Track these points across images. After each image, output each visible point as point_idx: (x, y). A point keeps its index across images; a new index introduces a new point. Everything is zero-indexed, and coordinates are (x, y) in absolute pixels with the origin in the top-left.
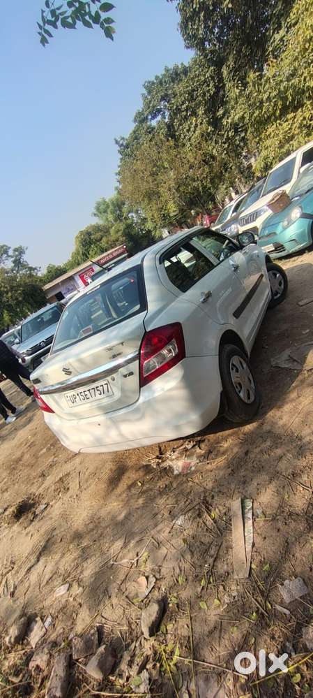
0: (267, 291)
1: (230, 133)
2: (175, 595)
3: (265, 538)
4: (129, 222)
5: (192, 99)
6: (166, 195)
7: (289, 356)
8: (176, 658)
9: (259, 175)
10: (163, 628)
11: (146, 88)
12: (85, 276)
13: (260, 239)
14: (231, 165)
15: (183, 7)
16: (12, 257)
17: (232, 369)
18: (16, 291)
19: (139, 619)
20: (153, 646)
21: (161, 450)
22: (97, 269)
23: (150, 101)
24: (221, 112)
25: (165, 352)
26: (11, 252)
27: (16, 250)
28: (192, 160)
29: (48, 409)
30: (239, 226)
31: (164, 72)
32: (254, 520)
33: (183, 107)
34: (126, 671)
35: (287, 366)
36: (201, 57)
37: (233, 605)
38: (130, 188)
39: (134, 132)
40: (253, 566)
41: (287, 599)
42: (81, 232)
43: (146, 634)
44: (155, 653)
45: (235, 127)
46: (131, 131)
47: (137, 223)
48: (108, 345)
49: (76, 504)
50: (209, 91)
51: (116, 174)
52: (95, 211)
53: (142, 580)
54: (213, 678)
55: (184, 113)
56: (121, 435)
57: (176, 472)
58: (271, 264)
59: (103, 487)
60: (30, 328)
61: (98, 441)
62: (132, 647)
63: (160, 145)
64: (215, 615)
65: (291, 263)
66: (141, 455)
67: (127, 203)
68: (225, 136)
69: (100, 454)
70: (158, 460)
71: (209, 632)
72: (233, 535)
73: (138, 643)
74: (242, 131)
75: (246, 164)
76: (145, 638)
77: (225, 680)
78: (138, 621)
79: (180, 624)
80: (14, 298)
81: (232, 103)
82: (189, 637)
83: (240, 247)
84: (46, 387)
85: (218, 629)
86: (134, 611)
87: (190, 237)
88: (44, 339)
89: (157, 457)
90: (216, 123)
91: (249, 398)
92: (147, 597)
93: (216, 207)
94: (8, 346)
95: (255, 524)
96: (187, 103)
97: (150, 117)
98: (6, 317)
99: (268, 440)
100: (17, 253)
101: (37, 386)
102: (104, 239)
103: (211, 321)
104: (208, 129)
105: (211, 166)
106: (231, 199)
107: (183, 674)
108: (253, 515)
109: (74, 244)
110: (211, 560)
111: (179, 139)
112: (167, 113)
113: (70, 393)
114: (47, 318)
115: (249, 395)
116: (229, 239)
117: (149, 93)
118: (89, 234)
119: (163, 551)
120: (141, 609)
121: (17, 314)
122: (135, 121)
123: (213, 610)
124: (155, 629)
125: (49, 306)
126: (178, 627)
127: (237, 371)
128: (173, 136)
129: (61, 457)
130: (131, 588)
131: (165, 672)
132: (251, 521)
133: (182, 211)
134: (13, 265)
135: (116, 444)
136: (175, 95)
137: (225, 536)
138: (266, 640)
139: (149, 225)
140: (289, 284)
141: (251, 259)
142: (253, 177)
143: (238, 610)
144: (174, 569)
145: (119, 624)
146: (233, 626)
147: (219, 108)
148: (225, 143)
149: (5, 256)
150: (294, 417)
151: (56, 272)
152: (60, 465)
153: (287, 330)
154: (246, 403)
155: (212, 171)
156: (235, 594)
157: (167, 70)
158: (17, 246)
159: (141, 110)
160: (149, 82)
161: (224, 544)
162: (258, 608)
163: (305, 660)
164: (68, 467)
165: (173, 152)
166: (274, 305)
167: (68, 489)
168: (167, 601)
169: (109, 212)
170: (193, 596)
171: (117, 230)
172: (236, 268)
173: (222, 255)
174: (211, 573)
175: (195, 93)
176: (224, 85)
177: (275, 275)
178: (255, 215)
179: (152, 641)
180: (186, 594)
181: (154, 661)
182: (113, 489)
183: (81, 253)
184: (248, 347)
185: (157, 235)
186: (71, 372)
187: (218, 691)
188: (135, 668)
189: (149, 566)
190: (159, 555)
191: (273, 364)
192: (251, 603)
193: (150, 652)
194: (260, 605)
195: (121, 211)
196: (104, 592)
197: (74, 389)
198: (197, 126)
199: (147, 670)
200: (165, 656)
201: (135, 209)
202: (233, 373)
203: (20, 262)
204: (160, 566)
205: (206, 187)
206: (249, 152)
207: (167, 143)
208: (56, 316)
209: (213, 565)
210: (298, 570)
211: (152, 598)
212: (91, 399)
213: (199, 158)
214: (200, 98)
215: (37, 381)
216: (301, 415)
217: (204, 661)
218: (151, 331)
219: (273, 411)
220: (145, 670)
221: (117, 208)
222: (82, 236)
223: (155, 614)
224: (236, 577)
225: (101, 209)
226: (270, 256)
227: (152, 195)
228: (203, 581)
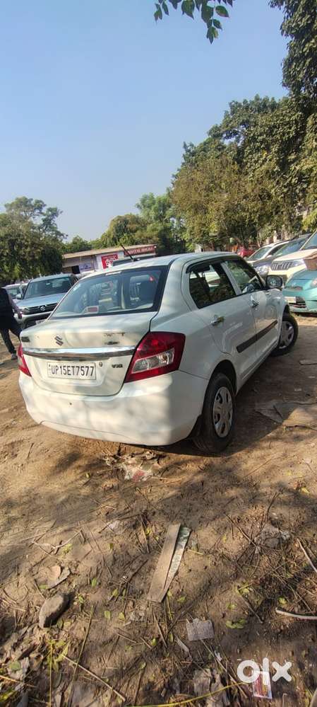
0: (276, 339)
1: (293, 180)
2: (84, 595)
3: (190, 570)
4: (168, 225)
5: (270, 133)
6: (212, 214)
7: (274, 407)
8: (62, 656)
9: (306, 229)
10: (60, 623)
11: (232, 107)
12: (107, 260)
13: (285, 288)
14: (283, 210)
15: (294, 46)
16: (45, 215)
17: (217, 399)
18: (36, 248)
19: (40, 606)
20: (44, 637)
21: (120, 451)
22: (121, 257)
23: (231, 121)
24: (293, 157)
25: (160, 357)
26: (44, 210)
27: (50, 210)
28: (249, 191)
29: (26, 371)
30: (270, 268)
31: (253, 99)
32: (186, 550)
33: (259, 138)
34: (9, 652)
35: (268, 415)
36: (294, 99)
37: (136, 624)
38: (181, 193)
39: (205, 143)
40: (170, 594)
41: (191, 636)
42: (119, 218)
43: (41, 624)
44: (43, 645)
45: (301, 176)
46: (202, 142)
47: (176, 229)
48: (107, 331)
49: (18, 474)
50: (288, 133)
51: (173, 176)
52: (139, 203)
53: (57, 569)
54: (91, 688)
55: (258, 144)
56: (88, 421)
57: (127, 477)
58: (287, 315)
59: (51, 466)
60: (36, 289)
61: (64, 420)
62: (23, 631)
63: (225, 165)
64: (115, 628)
65: (306, 321)
66: (99, 449)
67: (172, 207)
68: (288, 181)
69: (60, 433)
70: (113, 459)
71: (104, 643)
72: (161, 557)
73: (30, 629)
74: (305, 182)
75: (297, 214)
76: (38, 627)
77: (102, 694)
78: (38, 607)
79: (78, 624)
80: (31, 254)
81: (306, 153)
82: (82, 641)
83: (265, 288)
84: (32, 349)
85: (113, 643)
86: (37, 596)
87: (223, 259)
88: (45, 304)
89: (114, 456)
90: (284, 165)
91: (222, 432)
92: (55, 587)
93: (254, 242)
94: (10, 297)
95: (186, 554)
96: (265, 136)
97: (225, 135)
98: (17, 270)
99: (227, 478)
100: (50, 213)
101: (24, 345)
102: (139, 233)
103: (213, 344)
104: (275, 168)
105: (264, 204)
106: (271, 242)
107: (64, 674)
108: (187, 544)
109: (109, 224)
110: (131, 574)
111: (244, 166)
112: (242, 138)
113: (54, 363)
114: (56, 285)
115: (223, 429)
116: (258, 276)
117: (233, 113)
118: (126, 222)
119: (88, 547)
120: (45, 597)
121: (28, 271)
122: (210, 133)
123: (116, 623)
124: (52, 621)
125: (62, 275)
126: (75, 628)
127: (221, 402)
128: (240, 162)
129: (21, 422)
130: (43, 572)
131: (46, 666)
132: (182, 550)
133: (222, 234)
134: (42, 222)
135: (80, 428)
136: (256, 125)
137: (153, 555)
138: (156, 670)
139: (186, 236)
140: (298, 340)
141: (271, 303)
142: (300, 230)
143: (139, 631)
144: (91, 569)
145: (18, 604)
146: (129, 645)
147: (293, 152)
148: (285, 187)
149: (37, 211)
150: (259, 466)
151: (80, 246)
152: (17, 429)
153: (280, 382)
154: (218, 436)
155: (264, 208)
156: (142, 614)
157: (257, 98)
158: (52, 207)
159: (219, 125)
160: (237, 103)
161: (149, 563)
162: (159, 635)
163: (187, 701)
164: (23, 435)
165: (235, 177)
166: (276, 353)
167: (16, 455)
168: (73, 598)
169: (153, 208)
170: (101, 602)
171: (154, 228)
172: (256, 305)
173: (246, 289)
174: (126, 586)
175: (276, 130)
176: (305, 134)
177: (288, 326)
178: (290, 264)
179: (45, 632)
180: (94, 597)
181: (39, 651)
182: (60, 471)
183: (112, 237)
184: (239, 384)
185: (190, 248)
186: (62, 343)
187: (92, 703)
188: (19, 652)
189: (68, 558)
190: (82, 550)
191: (257, 409)
192: (154, 628)
193: (38, 642)
194: (163, 633)
195: (164, 212)
196: (15, 568)
197: (59, 360)
198: (266, 161)
199: (29, 658)
200: (51, 651)
201: (178, 215)
202: (216, 403)
203: (49, 223)
204: (79, 562)
205: (252, 221)
206: (304, 204)
207: (232, 166)
208: (65, 287)
209: (131, 579)
210: (212, 612)
211: (60, 590)
212: (72, 376)
213: (257, 192)
214: (278, 137)
215: (26, 339)
216: (267, 466)
217: (88, 669)
218: (155, 333)
219: (240, 453)
220: (27, 658)
221: (161, 208)
222: (119, 222)
223: (58, 606)
224: (149, 598)
225: (146, 203)
226: (290, 307)
227: (199, 208)
228: (116, 591)
